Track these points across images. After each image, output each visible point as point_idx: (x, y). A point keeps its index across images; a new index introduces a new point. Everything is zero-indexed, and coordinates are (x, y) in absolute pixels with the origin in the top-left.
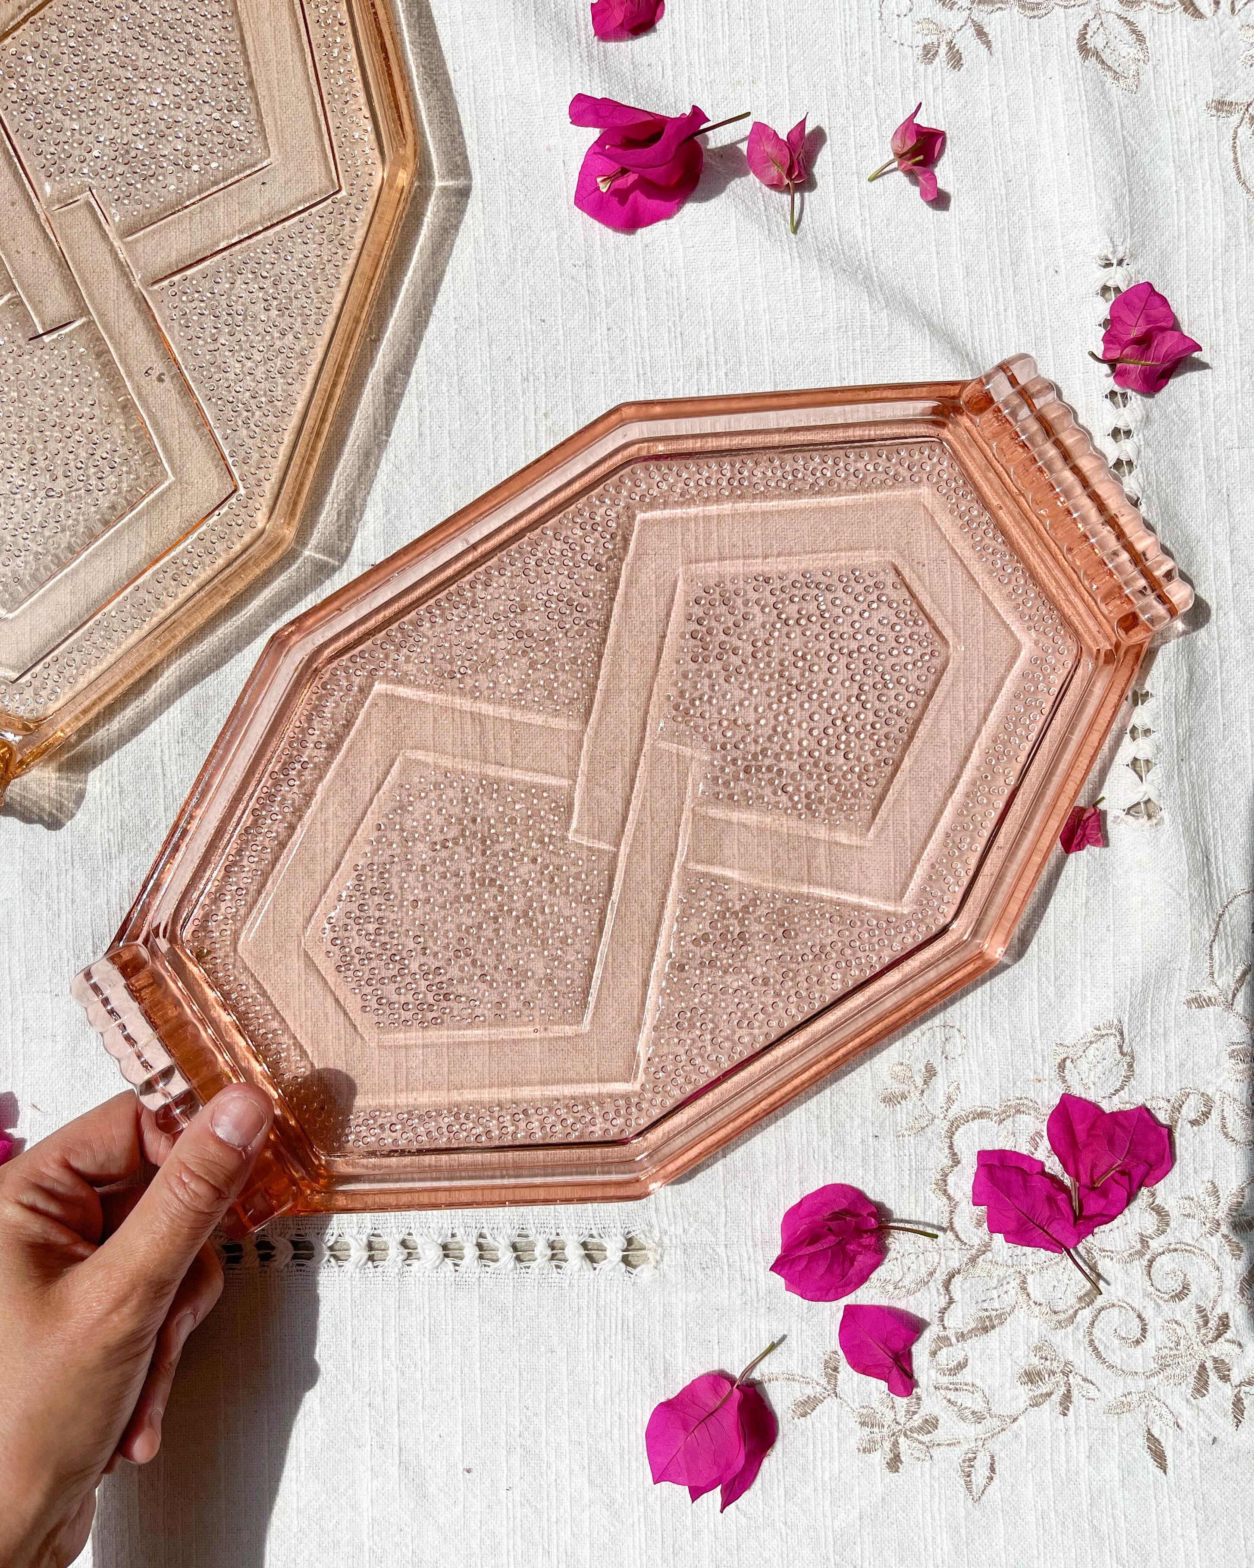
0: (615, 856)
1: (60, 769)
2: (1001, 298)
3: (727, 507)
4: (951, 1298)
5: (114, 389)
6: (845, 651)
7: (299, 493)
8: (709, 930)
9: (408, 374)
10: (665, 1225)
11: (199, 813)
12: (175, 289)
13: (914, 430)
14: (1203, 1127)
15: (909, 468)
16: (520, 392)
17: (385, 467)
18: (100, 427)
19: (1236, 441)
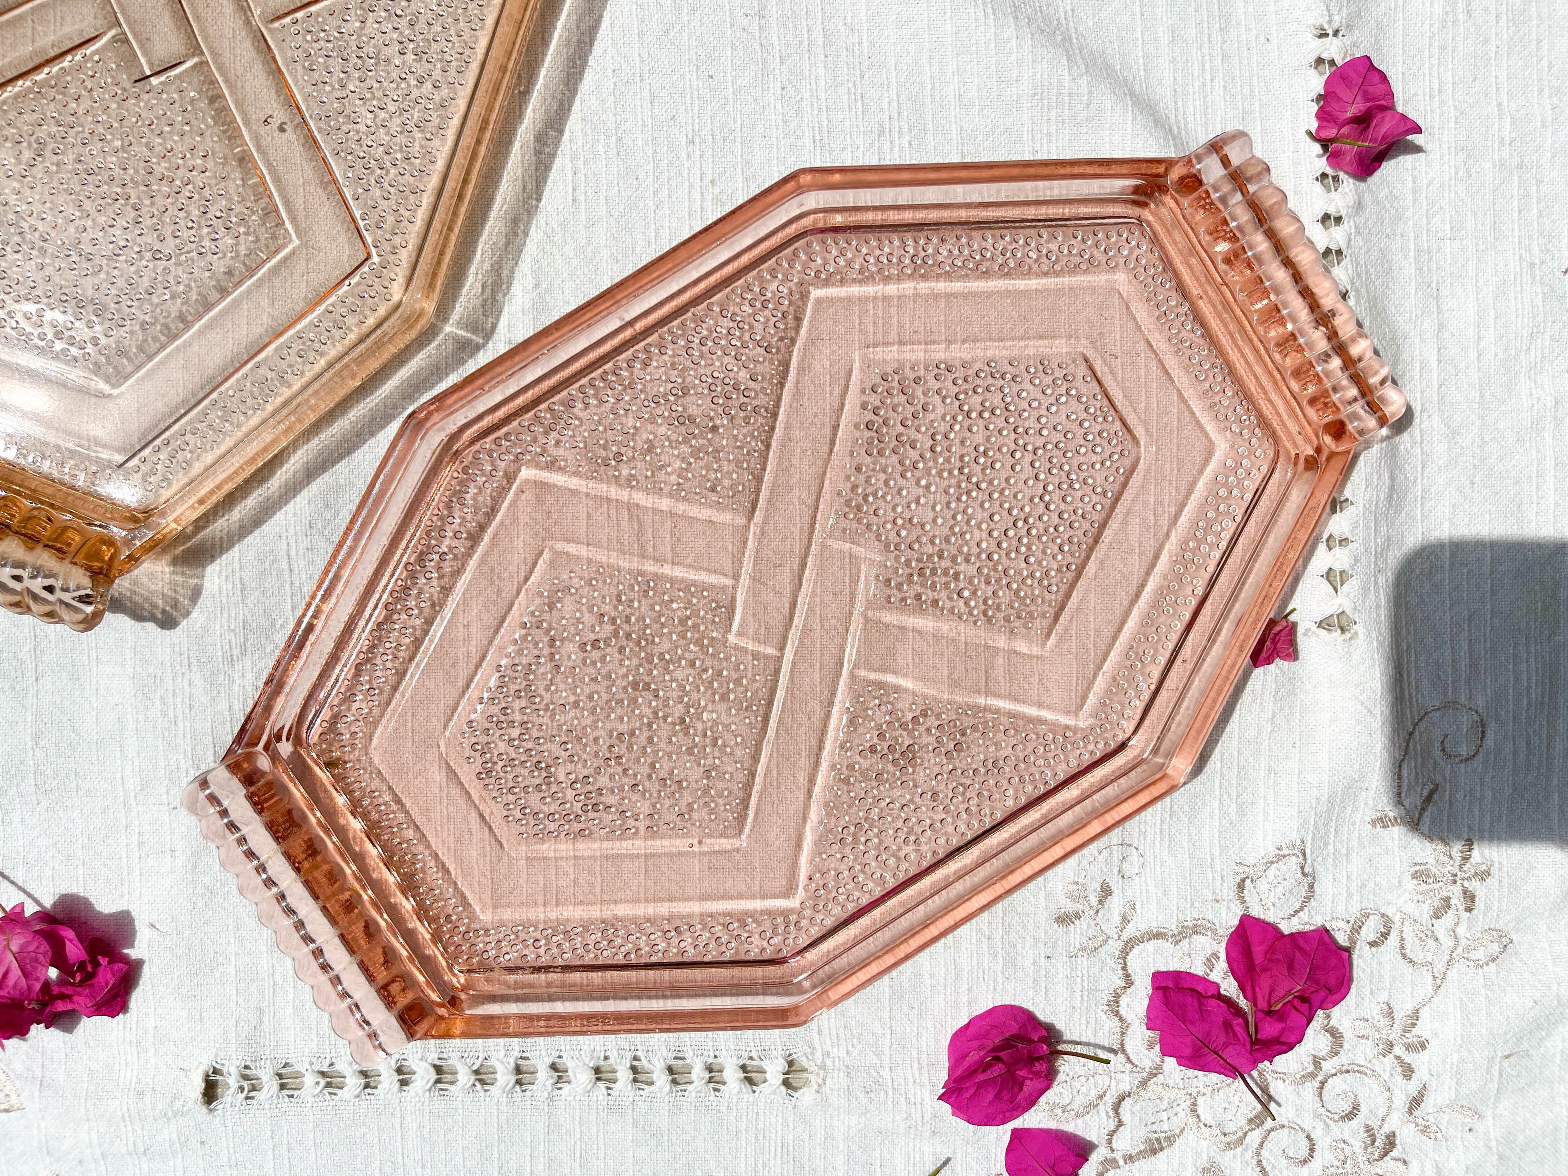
0: (780, 659)
1: (174, 562)
2: (1207, 67)
3: (908, 287)
4: (1120, 1121)
5: (230, 138)
6: (1030, 448)
7: (439, 263)
8: (876, 740)
9: (561, 132)
10: (828, 1046)
11: (326, 607)
12: (298, 27)
13: (1111, 209)
14: (1382, 948)
15: (1105, 251)
16: (684, 156)
17: (535, 235)
18: (214, 182)
19: (1448, 231)
